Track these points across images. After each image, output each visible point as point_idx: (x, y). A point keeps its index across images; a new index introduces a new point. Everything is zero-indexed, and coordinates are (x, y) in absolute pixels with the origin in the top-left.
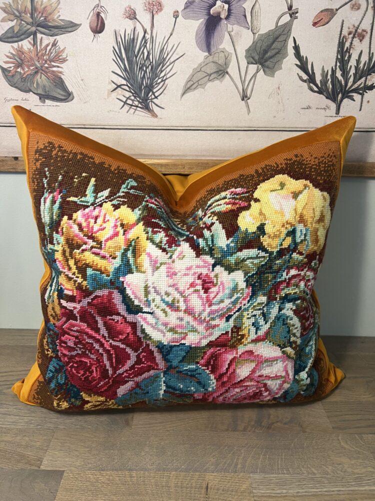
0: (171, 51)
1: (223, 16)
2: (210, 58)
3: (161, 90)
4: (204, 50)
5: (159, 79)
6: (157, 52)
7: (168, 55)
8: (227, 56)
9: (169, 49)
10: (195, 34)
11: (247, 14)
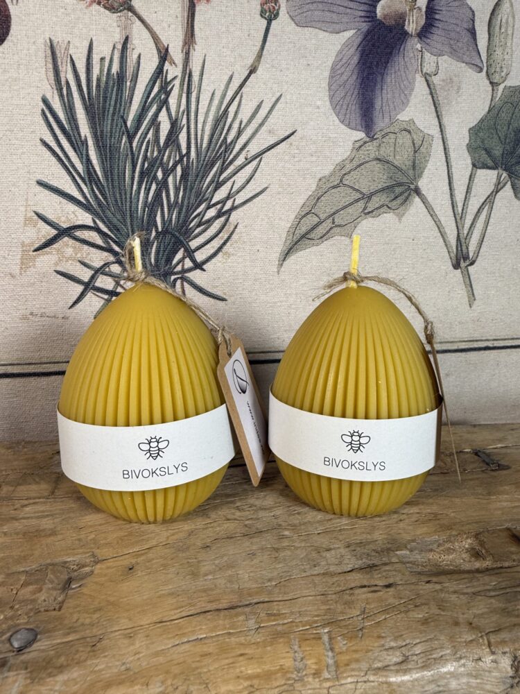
0: (250, 121)
1: (412, 26)
2: (371, 148)
3: (216, 244)
4: (353, 125)
5: (209, 207)
6: (204, 122)
7: (240, 133)
8: (418, 143)
9: (244, 115)
10: (327, 74)
11: (477, 28)
